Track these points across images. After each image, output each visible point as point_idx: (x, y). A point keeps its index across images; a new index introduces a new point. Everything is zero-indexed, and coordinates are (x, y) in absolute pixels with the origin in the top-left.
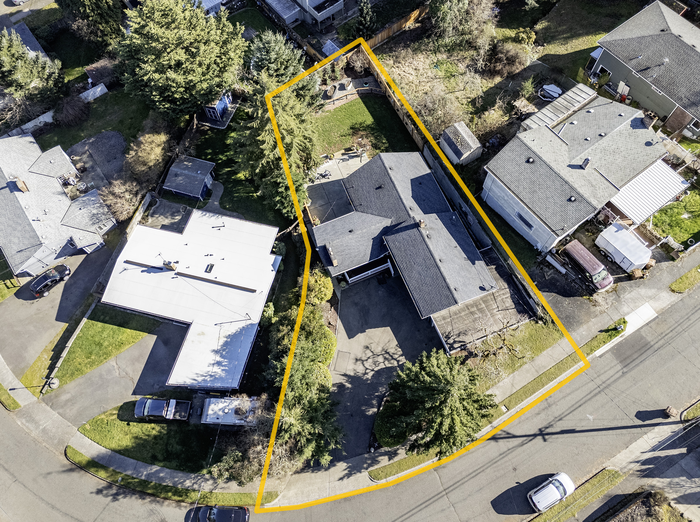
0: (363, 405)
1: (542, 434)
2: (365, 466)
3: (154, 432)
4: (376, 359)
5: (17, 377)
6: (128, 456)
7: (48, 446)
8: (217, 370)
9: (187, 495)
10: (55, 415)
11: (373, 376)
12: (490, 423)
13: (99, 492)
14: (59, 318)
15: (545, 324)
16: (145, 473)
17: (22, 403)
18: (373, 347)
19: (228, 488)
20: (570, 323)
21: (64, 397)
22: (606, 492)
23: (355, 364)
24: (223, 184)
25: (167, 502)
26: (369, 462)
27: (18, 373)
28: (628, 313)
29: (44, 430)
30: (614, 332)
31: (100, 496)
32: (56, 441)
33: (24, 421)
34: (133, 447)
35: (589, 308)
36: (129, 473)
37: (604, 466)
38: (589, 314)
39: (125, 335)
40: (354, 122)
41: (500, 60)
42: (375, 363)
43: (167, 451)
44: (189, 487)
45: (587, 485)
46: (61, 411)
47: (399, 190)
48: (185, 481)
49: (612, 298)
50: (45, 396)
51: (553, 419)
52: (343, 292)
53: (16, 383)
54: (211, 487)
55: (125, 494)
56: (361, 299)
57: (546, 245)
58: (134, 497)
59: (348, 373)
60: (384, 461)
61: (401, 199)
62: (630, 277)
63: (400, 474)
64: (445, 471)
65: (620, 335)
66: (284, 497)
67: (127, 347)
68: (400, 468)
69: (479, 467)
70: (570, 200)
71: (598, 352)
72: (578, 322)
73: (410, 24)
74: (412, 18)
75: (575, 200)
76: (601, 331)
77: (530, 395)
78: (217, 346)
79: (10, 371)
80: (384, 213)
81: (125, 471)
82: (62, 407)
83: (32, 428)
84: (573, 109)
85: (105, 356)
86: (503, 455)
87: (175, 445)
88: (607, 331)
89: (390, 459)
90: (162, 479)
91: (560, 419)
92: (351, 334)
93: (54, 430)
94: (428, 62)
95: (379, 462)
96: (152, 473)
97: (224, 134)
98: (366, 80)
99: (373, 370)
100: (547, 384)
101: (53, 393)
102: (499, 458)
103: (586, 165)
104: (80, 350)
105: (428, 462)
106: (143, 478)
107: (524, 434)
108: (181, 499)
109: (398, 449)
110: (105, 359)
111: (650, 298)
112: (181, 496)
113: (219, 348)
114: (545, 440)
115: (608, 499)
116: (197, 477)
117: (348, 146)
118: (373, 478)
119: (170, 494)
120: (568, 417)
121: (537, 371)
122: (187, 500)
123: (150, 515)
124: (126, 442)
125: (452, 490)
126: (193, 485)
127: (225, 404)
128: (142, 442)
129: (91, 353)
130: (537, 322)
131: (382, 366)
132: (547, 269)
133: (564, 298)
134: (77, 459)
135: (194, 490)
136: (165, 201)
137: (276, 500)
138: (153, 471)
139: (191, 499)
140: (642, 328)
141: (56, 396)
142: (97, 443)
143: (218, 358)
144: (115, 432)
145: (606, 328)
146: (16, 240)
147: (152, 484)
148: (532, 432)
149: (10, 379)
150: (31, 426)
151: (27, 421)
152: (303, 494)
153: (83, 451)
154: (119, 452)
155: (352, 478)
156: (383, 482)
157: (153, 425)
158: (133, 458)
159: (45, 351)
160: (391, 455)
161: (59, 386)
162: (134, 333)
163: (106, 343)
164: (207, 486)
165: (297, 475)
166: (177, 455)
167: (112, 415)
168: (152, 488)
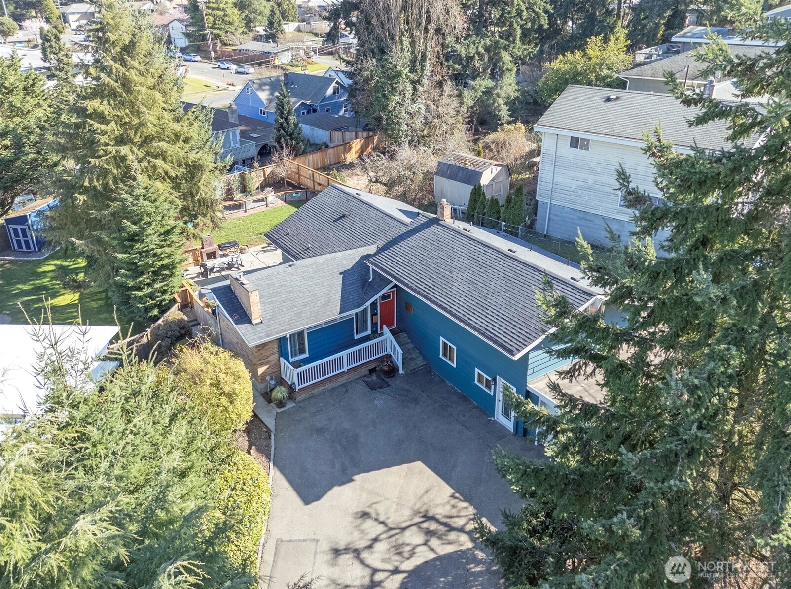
18: (383, 510)
42: (399, 551)
52: (277, 414)
56: (330, 419)
61: (388, 215)
80: (358, 244)
92: (310, 494)
99: (396, 571)
131: (423, 556)
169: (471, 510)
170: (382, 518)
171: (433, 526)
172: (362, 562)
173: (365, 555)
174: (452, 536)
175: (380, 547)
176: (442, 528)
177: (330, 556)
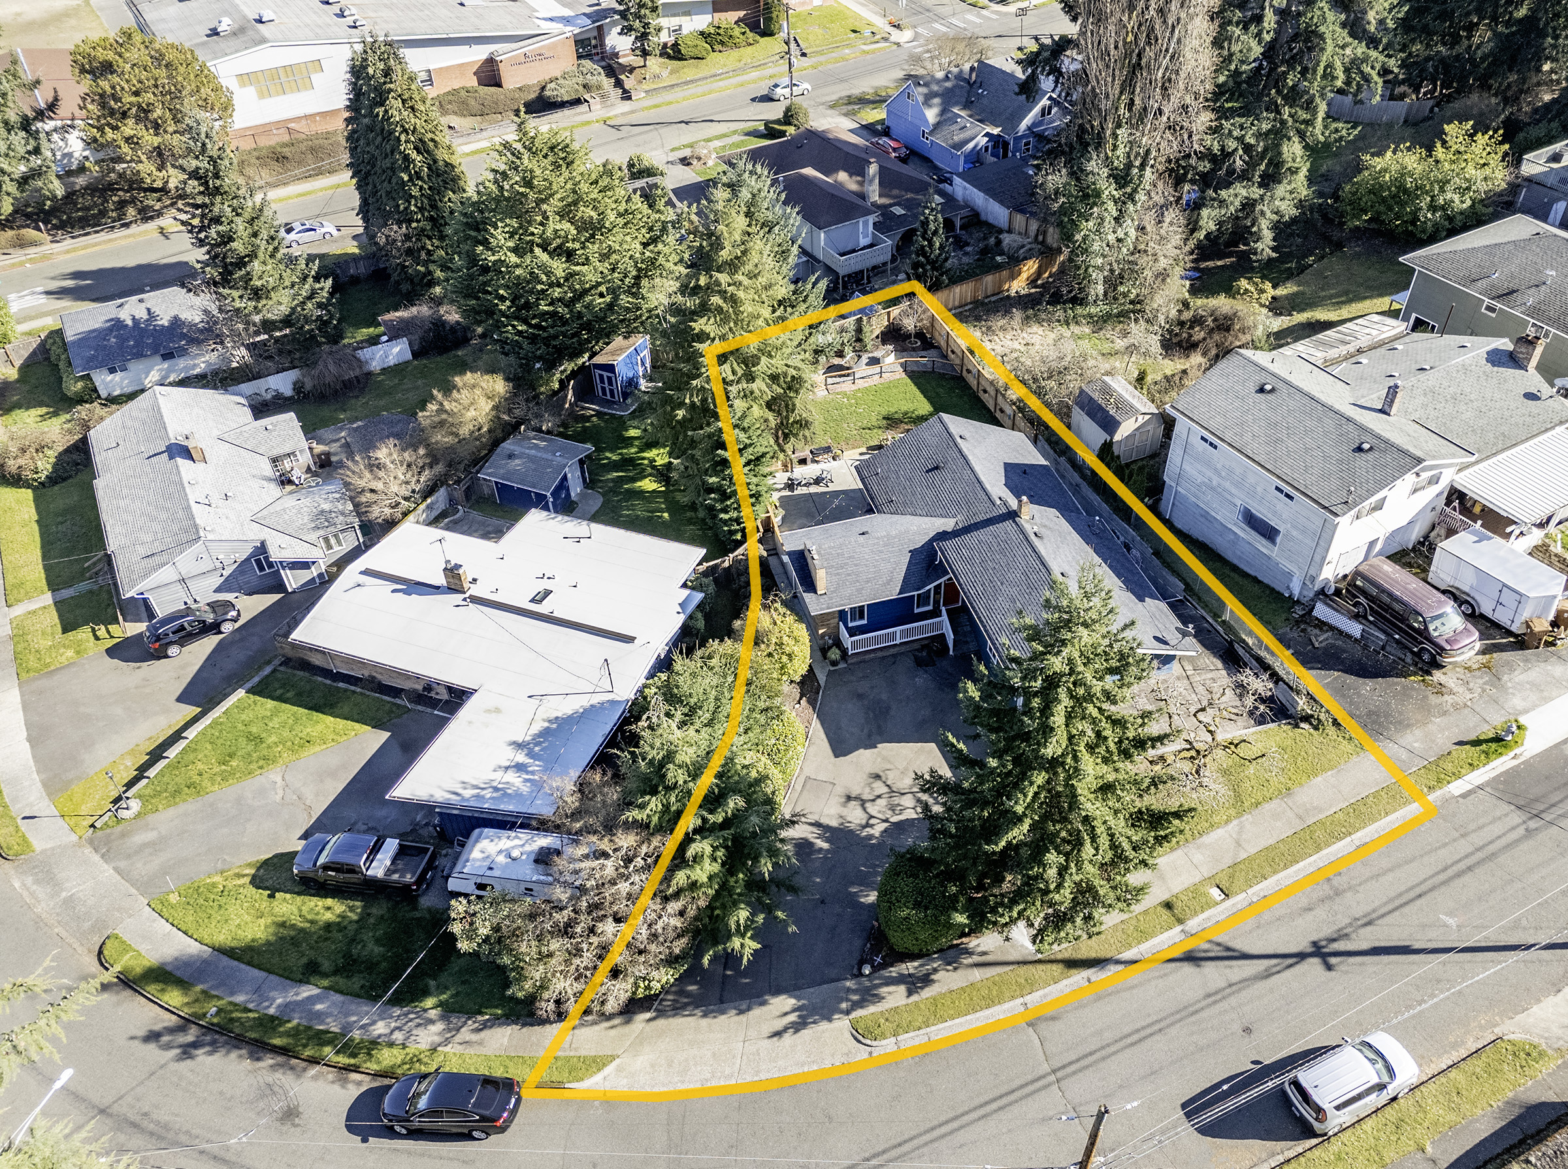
0: (853, 884)
1: (1321, 952)
2: (844, 1005)
3: (329, 916)
4: (896, 800)
5: (49, 795)
6: (249, 964)
7: (64, 934)
8: (513, 779)
9: (369, 1054)
10: (107, 871)
11: (886, 831)
12: (1181, 922)
13: (153, 1037)
14: (184, 697)
15: (1317, 728)
16: (279, 1001)
17: (40, 845)
18: (891, 778)
19: (480, 1043)
21: (139, 838)
23: (844, 805)
24: (604, 494)
25: (314, 1070)
26: (855, 998)
27: (55, 787)
29: (69, 901)
30: (1494, 746)
31: (152, 1047)
32: (87, 925)
33: (29, 880)
34: (268, 943)
35: (1426, 697)
36: (240, 998)
38: (1425, 709)
39: (320, 727)
40: (893, 410)
41: (1199, 322)
42: (893, 807)
43: (348, 955)
44: (380, 1036)
46: (122, 864)
47: (979, 471)
48: (374, 1023)
49: (1480, 681)
50: (99, 833)
51: (1347, 921)
52: (829, 672)
53: (43, 806)
54: (437, 1039)
55: (214, 1047)
56: (872, 688)
57: (1312, 572)
58: (234, 1055)
59: (826, 821)
60: (895, 996)
61: (980, 483)
62: (1521, 643)
63: (933, 1028)
64: (1057, 1026)
65: (1512, 754)
66: (619, 1069)
67: (317, 749)
68: (936, 1013)
69: (1149, 1020)
71: (1457, 787)
72: (1400, 723)
73: (1018, 288)
74: (1024, 277)
75: (1371, 449)
76: (1460, 743)
77: (1286, 867)
79: (39, 784)
81: (232, 994)
82: (129, 857)
83: (41, 896)
84: (1359, 344)
85: (261, 763)
86: (1214, 996)
87: (371, 945)
88: (1476, 743)
89: (910, 993)
90: (320, 1016)
91: (1371, 923)
92: (841, 749)
93: (92, 902)
94: (1052, 335)
95: (880, 998)
96: (297, 1003)
99: (886, 821)
100: (1328, 846)
101: (119, 828)
102: (1204, 1004)
103: (1391, 406)
104: (209, 747)
105: (1012, 1004)
106: (272, 1011)
107: (1268, 952)
108: (352, 1061)
109: (935, 970)
110: (261, 768)
112: (354, 1056)
113: (528, 738)
114: (1330, 968)
116: (406, 1015)
118: (860, 1035)
119: (327, 1050)
120: (1388, 919)
121: (1302, 819)
122: (368, 1065)
123: (263, 1096)
124: (256, 931)
125: (1074, 1073)
126: (392, 1032)
127: (517, 842)
128: (292, 933)
129: (231, 755)
130: (1296, 726)
131: (909, 815)
133: (1360, 680)
134: (126, 963)
135: (391, 1045)
136: (474, 513)
137: (598, 1078)
138: (299, 998)
139: (379, 1063)
141: (123, 835)
142: (185, 933)
143: (521, 758)
144: (233, 909)
145: (1472, 737)
147: (289, 1025)
148: (1293, 950)
149: (32, 799)
150: (42, 892)
151: (37, 882)
152: (670, 1066)
153: (143, 948)
154: (229, 953)
155: (806, 1033)
156: (887, 1045)
157: (329, 902)
158: (259, 967)
159: (132, 752)
160: (915, 984)
161: (138, 815)
162: (341, 723)
163: (274, 738)
164: (427, 1036)
165: (661, 1022)
166: (370, 966)
167: (239, 876)
168: (287, 1034)
170: (889, 782)
173: (868, 805)
175: (881, 802)
177: (844, 800)
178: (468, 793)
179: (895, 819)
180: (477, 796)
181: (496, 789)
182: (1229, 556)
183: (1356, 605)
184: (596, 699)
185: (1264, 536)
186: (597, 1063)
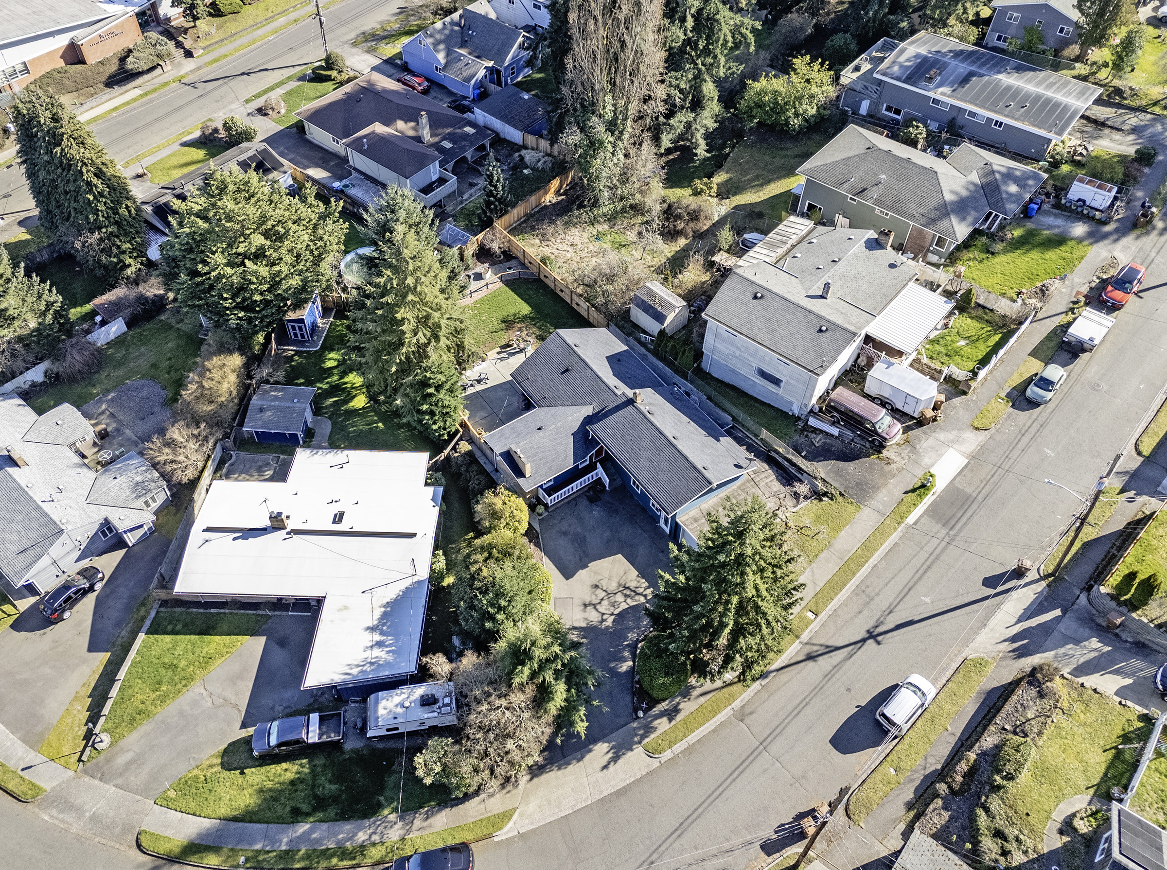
0: (610, 661)
1: (872, 635)
2: (636, 739)
3: (290, 776)
4: (612, 599)
5: (32, 747)
6: (250, 822)
7: (103, 841)
8: (379, 653)
9: (363, 854)
10: (110, 789)
11: (614, 621)
12: (797, 637)
14: (93, 647)
15: (832, 499)
16: (285, 840)
17: (47, 785)
18: (604, 584)
19: (430, 826)
20: (864, 490)
21: (121, 760)
22: (978, 688)
23: (584, 611)
24: (330, 418)
26: (641, 732)
27: (33, 741)
28: (933, 465)
29: (94, 818)
30: (922, 490)
32: (117, 830)
33: (54, 812)
34: (257, 805)
35: (882, 468)
36: (258, 847)
37: (964, 655)
38: (884, 475)
39: (213, 646)
40: (505, 314)
41: (679, 217)
42: (613, 604)
43: (316, 797)
44: (364, 841)
45: (950, 685)
46: (119, 781)
47: (594, 368)
48: (355, 835)
49: (906, 451)
50: (88, 764)
51: (879, 613)
52: (541, 522)
53: (32, 757)
54: (402, 832)
56: (570, 525)
57: (805, 402)
59: (577, 625)
60: (663, 725)
61: (599, 377)
62: (921, 422)
63: (689, 737)
64: (754, 716)
65: (932, 493)
66: (521, 815)
67: (219, 662)
68: (688, 728)
69: (799, 699)
70: (820, 331)
71: (911, 519)
72: (874, 487)
73: (550, 198)
74: (553, 190)
75: (827, 330)
76: (906, 493)
77: (841, 590)
78: (372, 621)
79: (19, 742)
80: (579, 401)
81: (251, 844)
82: (121, 775)
83: (70, 820)
84: (790, 242)
85: (184, 682)
86: (828, 676)
87: (328, 786)
88: (914, 490)
89: (670, 720)
90: (318, 841)
91: (891, 612)
92: (568, 573)
93: (111, 814)
94: (585, 235)
95: (655, 729)
96: (299, 838)
97: (320, 356)
98: (508, 264)
99: (612, 614)
100: (858, 571)
101: (102, 757)
102: (824, 682)
103: (827, 293)
104: (140, 682)
105: (726, 711)
106: (284, 848)
107: (847, 643)
108: (354, 862)
109: (678, 704)
110: (185, 686)
111: (953, 441)
112: (354, 858)
113: (375, 622)
114: (879, 643)
115: (983, 697)
116: (374, 823)
117: (503, 343)
118: (651, 753)
120: (899, 607)
121: (841, 559)
122: (365, 861)
124: (246, 800)
125: (772, 741)
126: (370, 836)
127: (404, 696)
128: (271, 794)
129: (159, 683)
130: (821, 500)
131: (624, 606)
132: (813, 435)
133: (847, 464)
134: (163, 848)
135: (374, 844)
136: (243, 454)
137: (511, 824)
138: (298, 834)
139: (371, 858)
140: (954, 479)
141: (108, 761)
142: (194, 814)
143: (377, 637)
144: (220, 790)
145: (911, 487)
146: (15, 537)
147: (301, 853)
148: (859, 638)
149: (20, 754)
150: (69, 817)
151: (60, 811)
152: (549, 804)
153: (169, 833)
154: (235, 819)
155: (621, 762)
156: (667, 755)
157: (284, 765)
158: (259, 822)
159: (76, 698)
160: (671, 714)
161: (111, 745)
162: (227, 639)
163: (183, 663)
164: (394, 834)
165: (535, 780)
166: (334, 799)
167: (211, 766)
168: (302, 859)
169: (647, 584)
170: (605, 588)
171: (628, 592)
172: (597, 610)
173: (598, 607)
174: (637, 598)
175: (605, 603)
176: (633, 593)
177: (582, 607)
178: (355, 671)
179: (616, 612)
180: (362, 671)
181: (372, 663)
182: (751, 392)
183: (832, 417)
184: (407, 583)
185: (773, 383)
186: (507, 816)
